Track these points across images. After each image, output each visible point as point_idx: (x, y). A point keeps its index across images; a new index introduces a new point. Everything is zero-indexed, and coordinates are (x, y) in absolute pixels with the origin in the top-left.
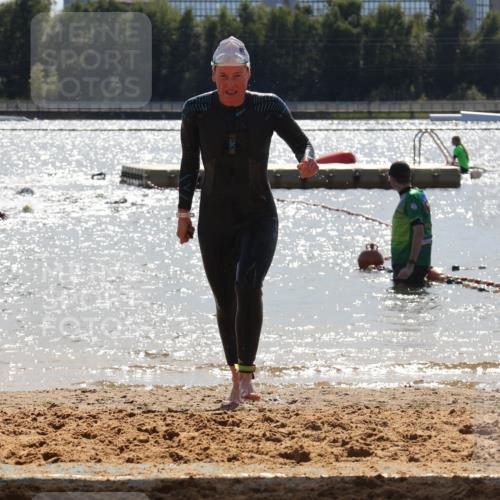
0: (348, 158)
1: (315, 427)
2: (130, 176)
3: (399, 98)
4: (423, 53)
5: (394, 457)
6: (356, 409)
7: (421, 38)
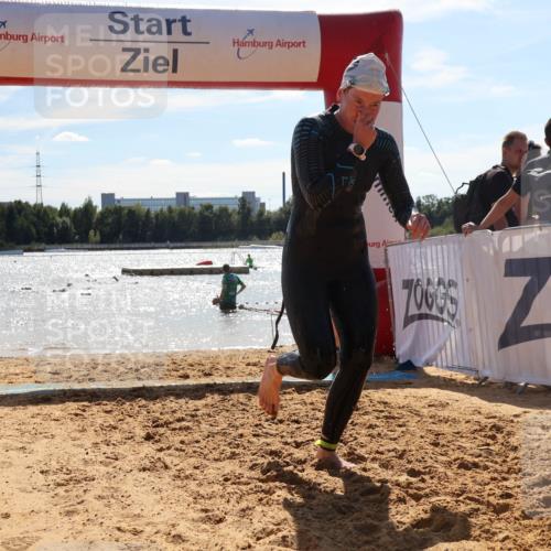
0: (210, 263)
1: (192, 365)
2: (125, 271)
3: (227, 240)
4: (235, 223)
5: (221, 376)
6: (208, 358)
7: (236, 218)
